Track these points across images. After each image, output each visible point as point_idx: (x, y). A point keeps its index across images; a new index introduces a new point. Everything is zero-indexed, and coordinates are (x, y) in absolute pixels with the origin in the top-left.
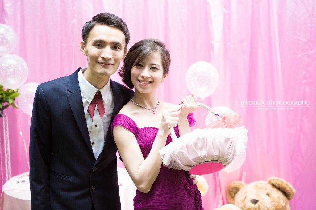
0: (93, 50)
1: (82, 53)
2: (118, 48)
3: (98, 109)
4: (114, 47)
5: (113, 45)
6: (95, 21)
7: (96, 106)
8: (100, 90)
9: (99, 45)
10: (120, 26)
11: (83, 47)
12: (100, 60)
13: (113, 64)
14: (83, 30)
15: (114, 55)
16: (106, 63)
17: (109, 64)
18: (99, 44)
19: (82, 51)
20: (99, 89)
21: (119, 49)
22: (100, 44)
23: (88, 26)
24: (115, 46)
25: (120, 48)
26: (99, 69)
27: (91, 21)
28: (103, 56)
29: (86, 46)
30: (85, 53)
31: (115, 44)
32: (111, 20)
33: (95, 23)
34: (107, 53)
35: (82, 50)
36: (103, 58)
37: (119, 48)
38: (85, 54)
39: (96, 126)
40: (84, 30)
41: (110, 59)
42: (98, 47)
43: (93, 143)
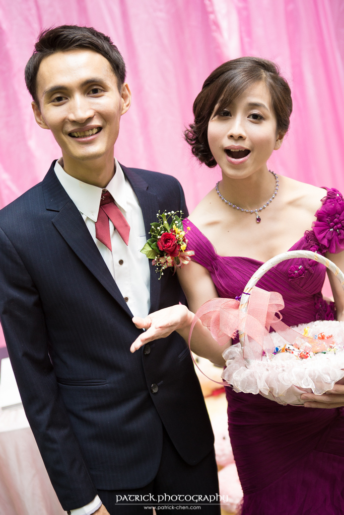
2: (99, 91)
3: (115, 228)
4: (91, 92)
5: (85, 87)
7: (111, 223)
8: (108, 188)
9: (59, 99)
18: (58, 95)
20: (105, 186)
22: (61, 95)
24: (92, 88)
25: (106, 90)
31: (89, 85)
37: (102, 91)
39: (121, 262)
42: (59, 102)
43: (127, 299)
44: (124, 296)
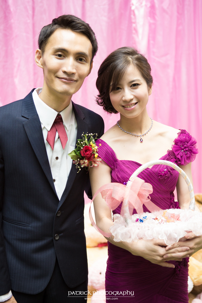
0: (53, 62)
1: (38, 64)
2: (83, 60)
3: (59, 137)
6: (55, 24)
7: (57, 134)
9: (60, 56)
11: (39, 58)
12: (61, 74)
13: (77, 81)
14: (40, 35)
16: (69, 78)
17: (72, 80)
18: (60, 53)
19: (37, 62)
20: (60, 112)
22: (62, 53)
23: (47, 30)
24: (80, 58)
25: (86, 61)
26: (60, 86)
27: (50, 25)
28: (65, 69)
29: (43, 56)
30: (42, 65)
31: (79, 55)
32: (76, 24)
33: (55, 26)
35: (37, 61)
36: (65, 72)
38: (42, 66)
39: (57, 158)
40: (41, 37)
41: (73, 74)
42: (59, 57)
43: (54, 180)
44: (53, 178)
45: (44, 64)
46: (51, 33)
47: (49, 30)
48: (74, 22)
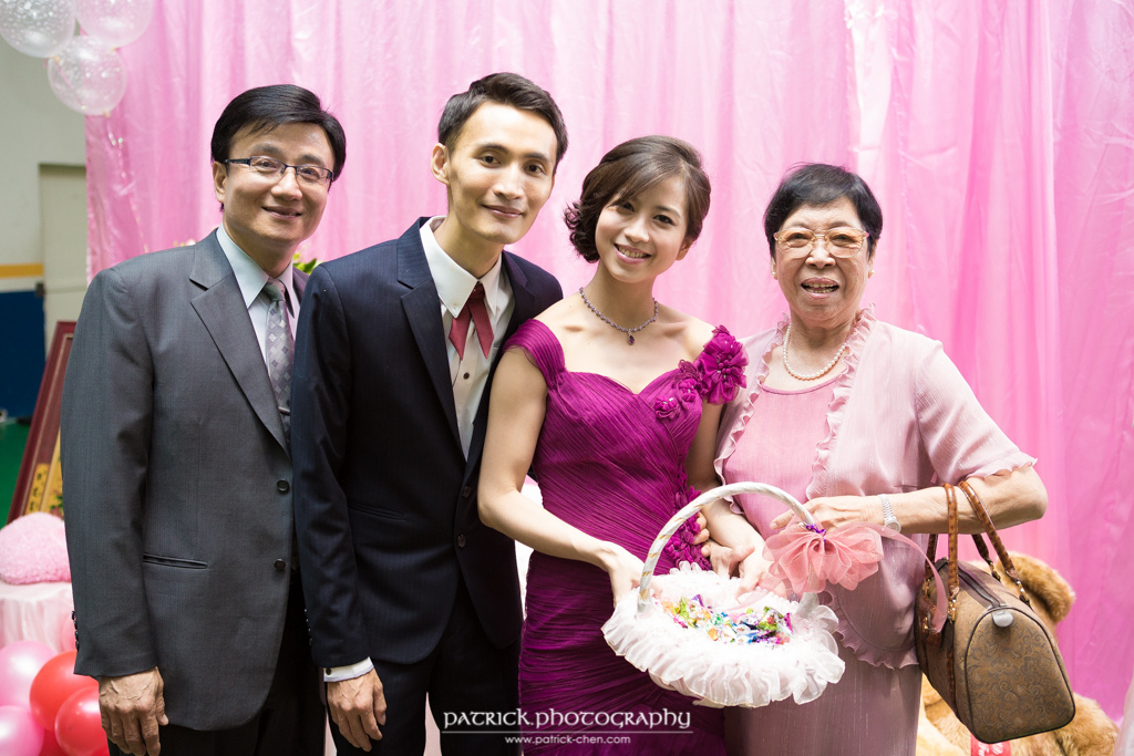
0: (474, 172)
1: (438, 177)
2: (538, 170)
3: (475, 332)
4: (529, 168)
5: (526, 160)
6: (480, 93)
7: (472, 325)
8: (483, 281)
9: (489, 160)
10: (547, 112)
11: (440, 163)
12: (491, 199)
13: (524, 214)
14: (444, 115)
15: (528, 188)
16: (505, 208)
17: (514, 212)
18: (489, 154)
19: (436, 173)
20: (479, 278)
21: (540, 174)
22: (494, 156)
23: (461, 106)
24: (532, 164)
25: (544, 171)
26: (486, 224)
27: (467, 94)
28: (500, 187)
29: (451, 160)
30: (447, 178)
31: (532, 159)
32: (525, 94)
33: (479, 98)
34: (510, 179)
35: (436, 169)
36: (500, 195)
37: (541, 170)
38: (446, 181)
39: (466, 376)
40: (448, 118)
41: (518, 198)
42: (487, 163)
45: (453, 176)
46: (471, 110)
47: (466, 103)
48: (520, 89)
